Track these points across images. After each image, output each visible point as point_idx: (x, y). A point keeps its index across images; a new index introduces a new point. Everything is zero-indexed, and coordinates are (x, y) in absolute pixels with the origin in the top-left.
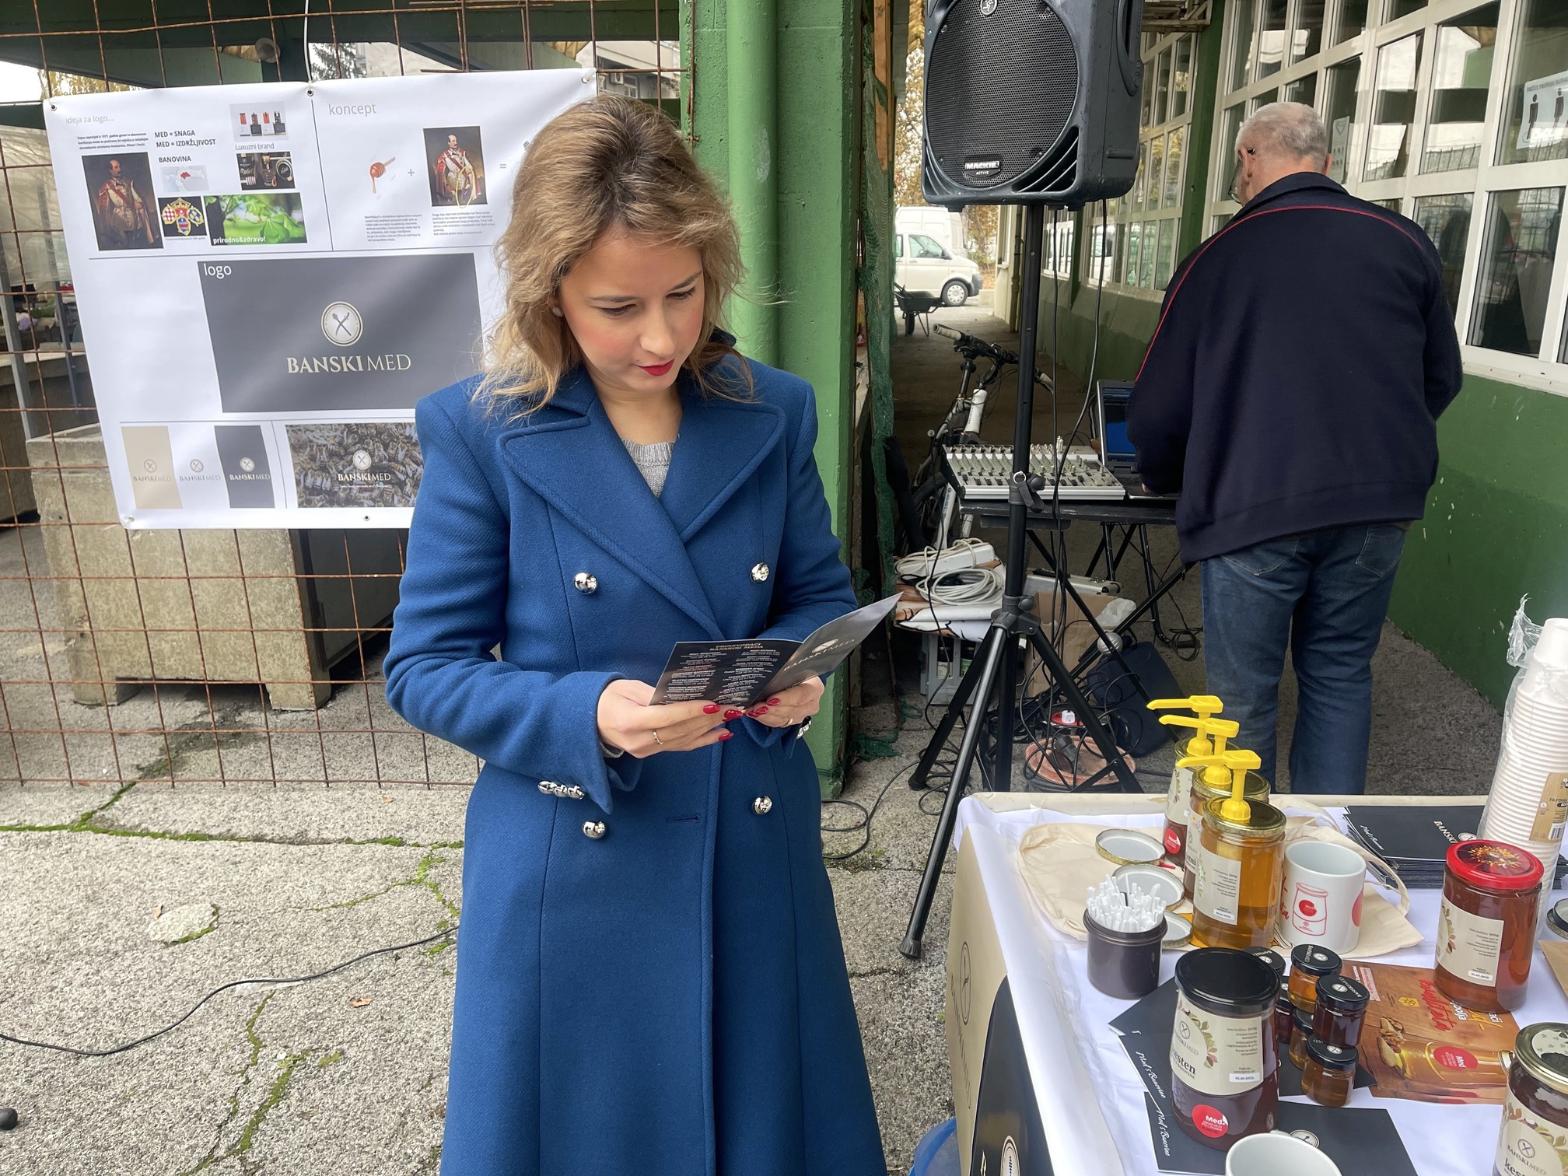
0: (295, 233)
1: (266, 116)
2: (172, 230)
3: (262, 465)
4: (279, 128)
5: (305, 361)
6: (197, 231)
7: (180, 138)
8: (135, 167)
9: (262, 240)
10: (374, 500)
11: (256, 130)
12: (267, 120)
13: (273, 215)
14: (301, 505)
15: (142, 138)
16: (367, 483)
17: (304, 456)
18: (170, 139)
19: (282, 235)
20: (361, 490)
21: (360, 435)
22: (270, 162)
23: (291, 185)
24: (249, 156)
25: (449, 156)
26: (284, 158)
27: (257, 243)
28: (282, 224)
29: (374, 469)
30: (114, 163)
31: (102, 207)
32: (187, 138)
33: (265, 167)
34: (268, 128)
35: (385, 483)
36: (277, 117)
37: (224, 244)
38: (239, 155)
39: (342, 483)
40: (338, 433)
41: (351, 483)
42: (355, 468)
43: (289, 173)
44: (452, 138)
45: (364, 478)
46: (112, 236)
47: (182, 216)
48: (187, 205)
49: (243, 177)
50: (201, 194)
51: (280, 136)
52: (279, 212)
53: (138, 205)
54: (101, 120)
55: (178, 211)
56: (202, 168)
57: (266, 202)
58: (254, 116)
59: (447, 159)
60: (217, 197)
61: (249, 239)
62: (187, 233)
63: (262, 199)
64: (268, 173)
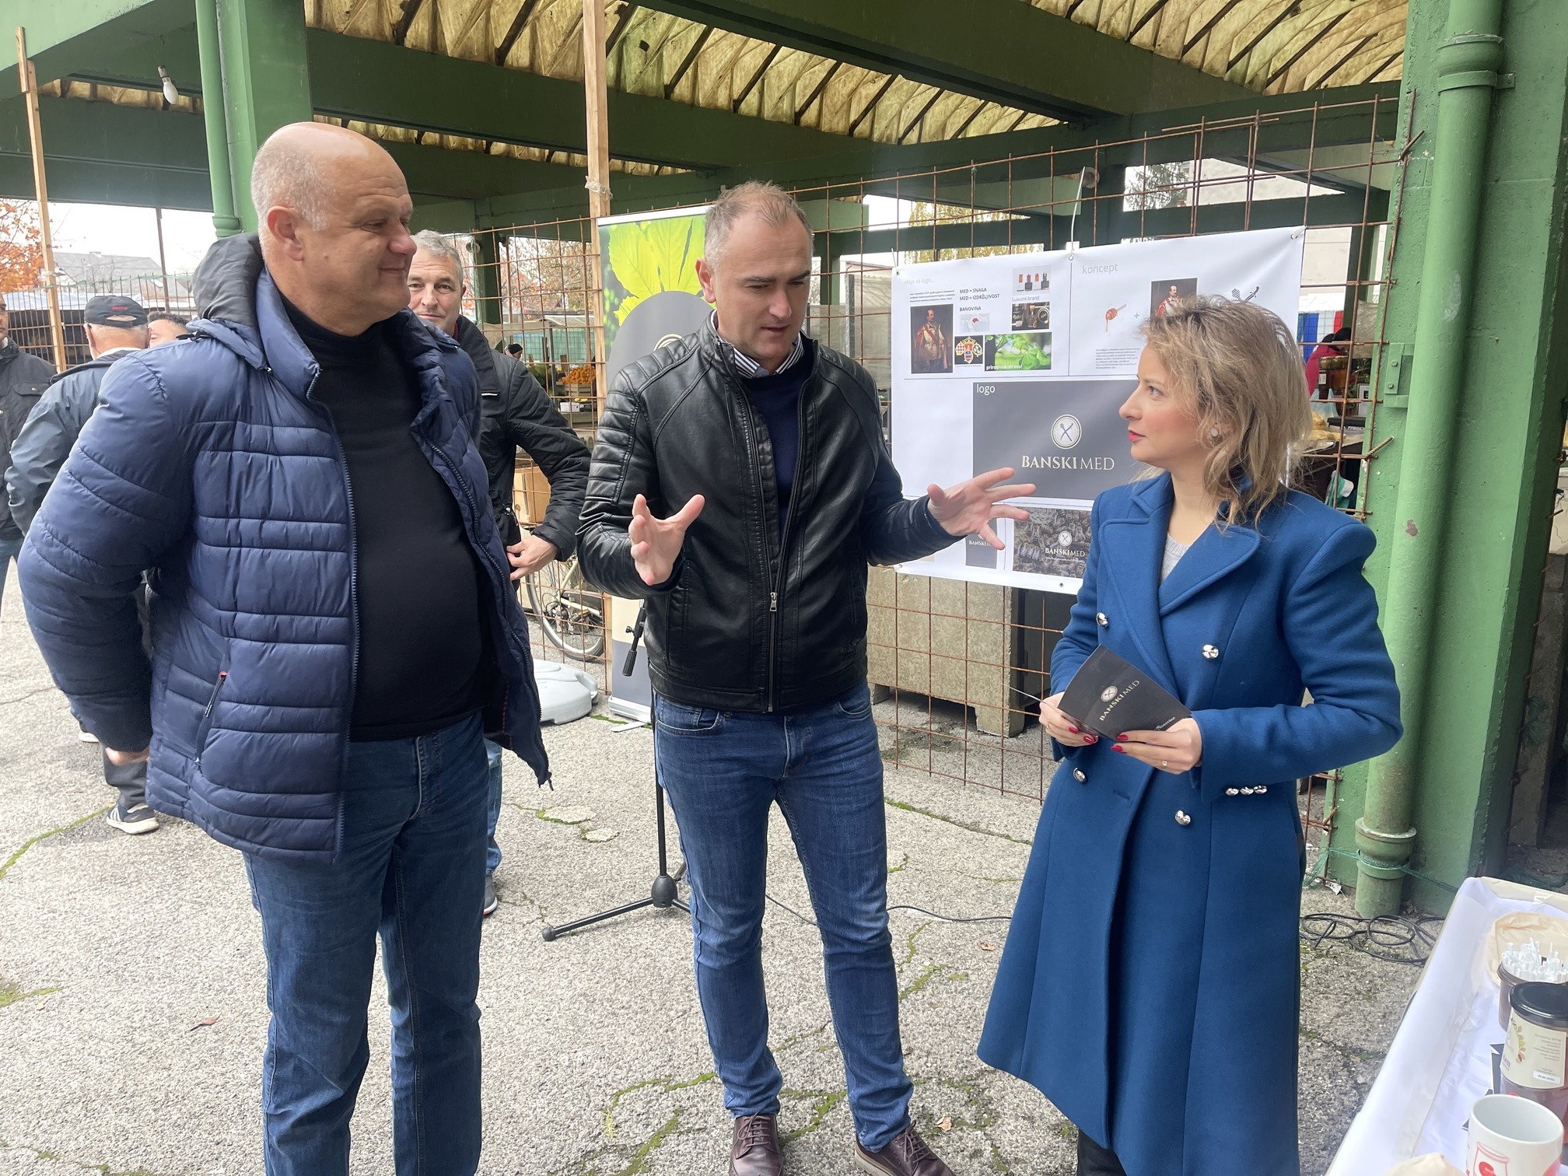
0: (1044, 362)
1: (1037, 276)
2: (960, 360)
5: (1035, 459)
7: (977, 294)
9: (1020, 367)
10: (1069, 571)
12: (1037, 280)
13: (1030, 348)
14: (1015, 569)
15: (951, 293)
16: (1066, 557)
17: (1023, 532)
18: (969, 295)
19: (1034, 364)
20: (1061, 563)
21: (1067, 519)
22: (1035, 311)
23: (1046, 326)
24: (1020, 306)
25: (1169, 302)
26: (1045, 307)
27: (1016, 369)
28: (1035, 356)
29: (1073, 547)
30: (930, 312)
31: (918, 343)
32: (981, 294)
33: (1030, 314)
35: (1080, 558)
36: (1045, 277)
37: (994, 370)
38: (1014, 306)
39: (1047, 555)
40: (1051, 516)
41: (1054, 556)
42: (1059, 544)
43: (1046, 318)
44: (1173, 288)
45: (1064, 553)
46: (922, 364)
47: (968, 350)
48: (974, 341)
49: (1014, 321)
50: (983, 334)
51: (1046, 290)
52: (1035, 346)
53: (941, 342)
54: (927, 281)
55: (966, 346)
56: (987, 315)
57: (1027, 339)
58: (1029, 277)
59: (1167, 305)
60: (994, 336)
61: (1010, 367)
62: (970, 362)
63: (1024, 337)
64: (1031, 318)
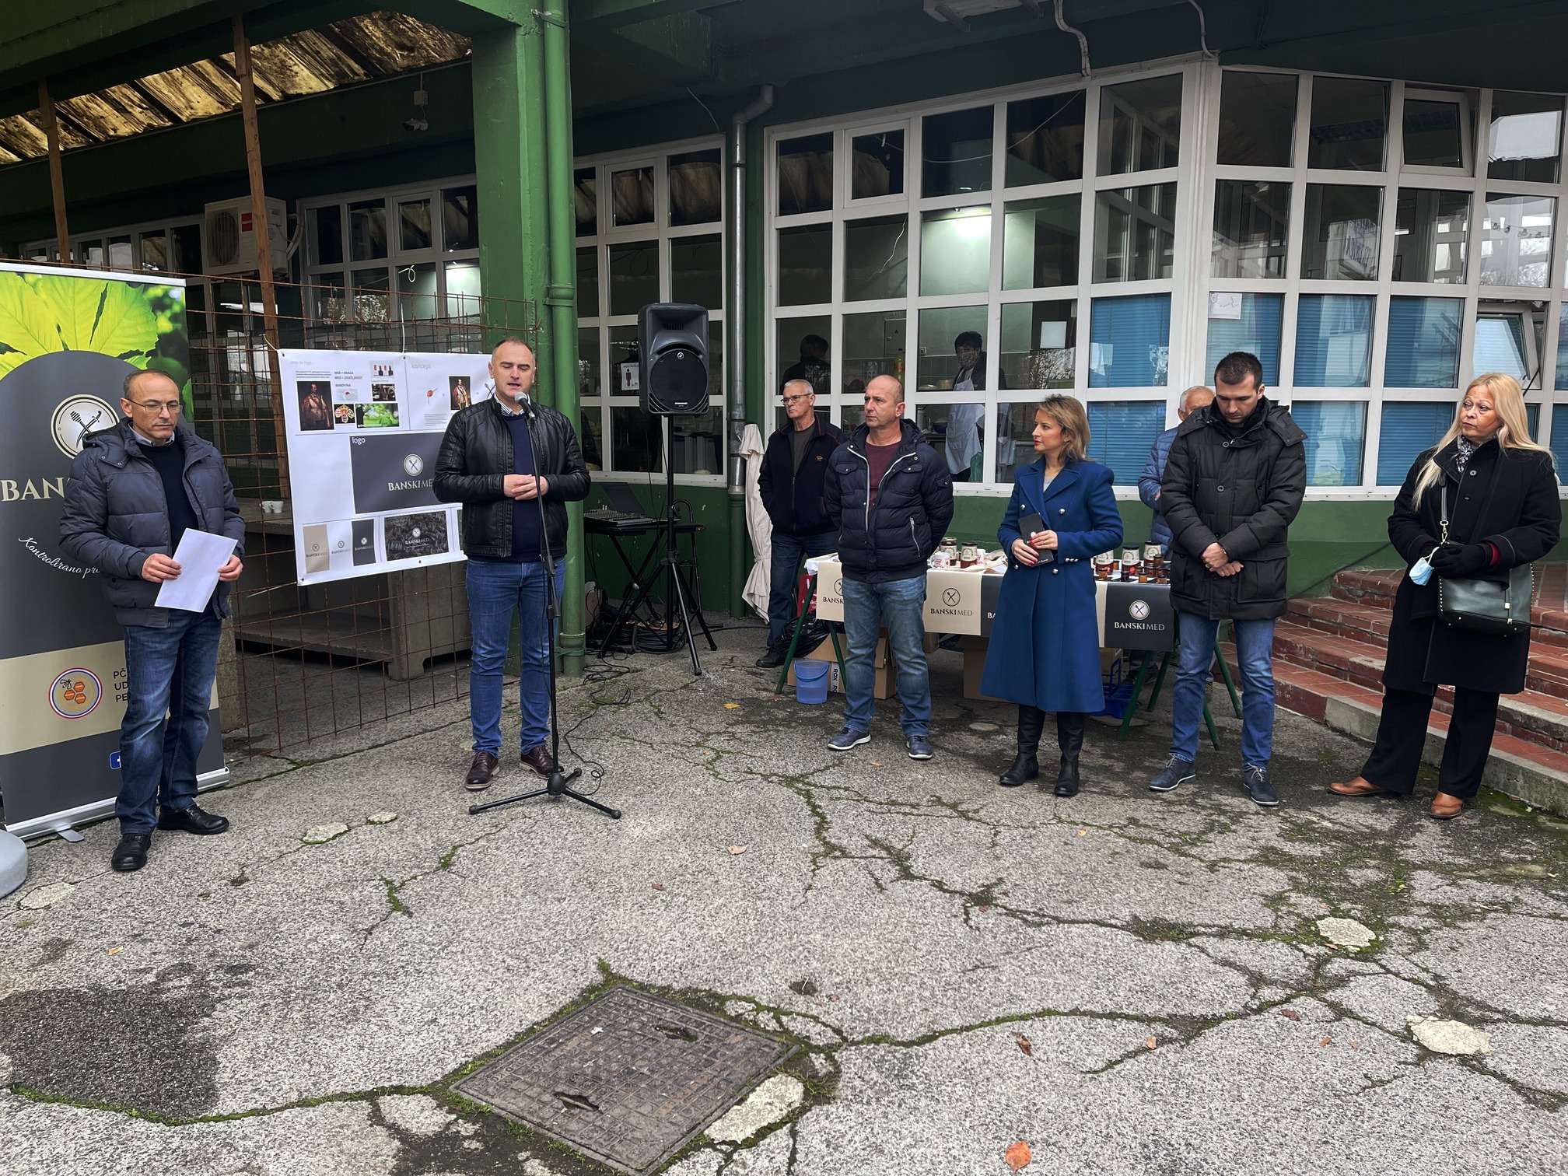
0: (395, 422)
1: (386, 367)
2: (339, 421)
3: (371, 542)
4: (391, 373)
5: (396, 485)
6: (351, 421)
7: (347, 375)
8: (324, 388)
9: (380, 425)
10: (422, 552)
11: (381, 373)
12: (385, 369)
13: (386, 413)
14: (387, 559)
15: (328, 374)
16: (419, 544)
17: (390, 534)
18: (342, 375)
19: (389, 423)
20: (414, 549)
21: (416, 520)
22: (387, 389)
23: (394, 399)
24: (377, 385)
25: (458, 388)
26: (393, 387)
27: (377, 427)
28: (389, 418)
29: (421, 537)
30: (315, 386)
31: (304, 408)
32: (349, 375)
34: (386, 373)
35: (426, 543)
37: (363, 427)
38: (373, 385)
39: (407, 546)
40: (407, 520)
41: (410, 545)
42: (413, 537)
43: (394, 394)
44: (460, 381)
45: (417, 542)
46: (309, 423)
47: (344, 413)
48: (347, 408)
49: (374, 395)
51: (392, 376)
53: (322, 407)
55: (342, 411)
56: (356, 390)
57: (384, 407)
58: (380, 367)
59: (458, 390)
60: (361, 404)
61: (374, 425)
62: (345, 422)
63: (381, 406)
64: (384, 393)
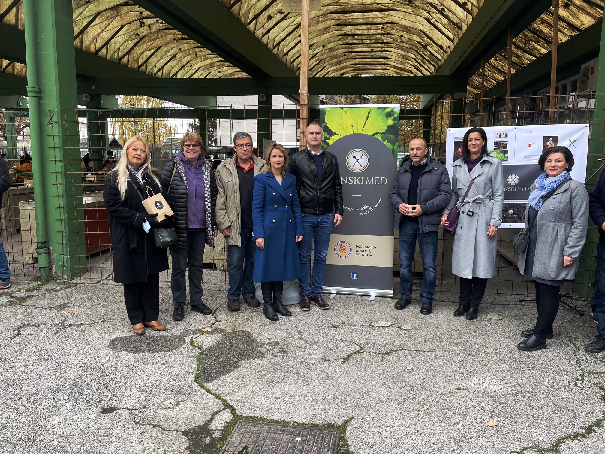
0: (505, 159)
4: (506, 136)
10: (513, 221)
11: (500, 136)
12: (503, 134)
20: (509, 219)
24: (497, 142)
29: (513, 214)
30: (462, 143)
33: (500, 144)
34: (503, 136)
36: (506, 134)
38: (494, 142)
40: (509, 205)
41: (507, 217)
42: (509, 213)
43: (506, 146)
44: (551, 138)
45: (511, 216)
49: (494, 147)
51: (506, 138)
52: (502, 154)
57: (499, 152)
58: (500, 134)
